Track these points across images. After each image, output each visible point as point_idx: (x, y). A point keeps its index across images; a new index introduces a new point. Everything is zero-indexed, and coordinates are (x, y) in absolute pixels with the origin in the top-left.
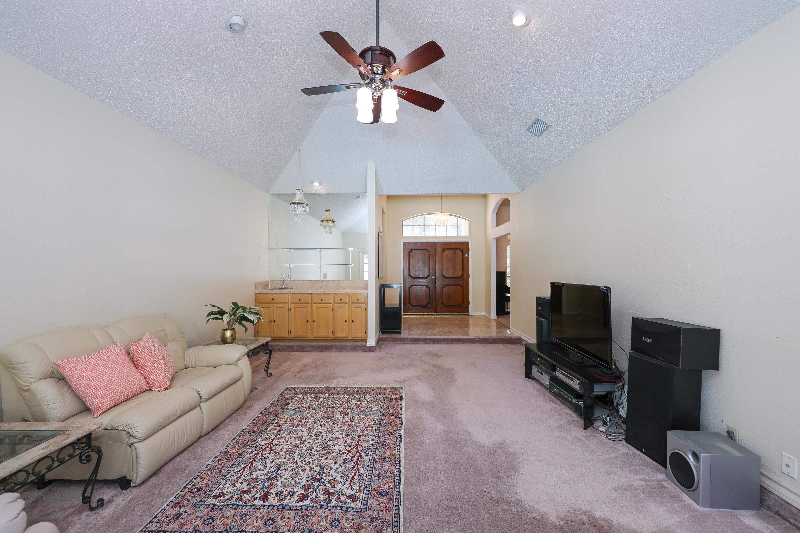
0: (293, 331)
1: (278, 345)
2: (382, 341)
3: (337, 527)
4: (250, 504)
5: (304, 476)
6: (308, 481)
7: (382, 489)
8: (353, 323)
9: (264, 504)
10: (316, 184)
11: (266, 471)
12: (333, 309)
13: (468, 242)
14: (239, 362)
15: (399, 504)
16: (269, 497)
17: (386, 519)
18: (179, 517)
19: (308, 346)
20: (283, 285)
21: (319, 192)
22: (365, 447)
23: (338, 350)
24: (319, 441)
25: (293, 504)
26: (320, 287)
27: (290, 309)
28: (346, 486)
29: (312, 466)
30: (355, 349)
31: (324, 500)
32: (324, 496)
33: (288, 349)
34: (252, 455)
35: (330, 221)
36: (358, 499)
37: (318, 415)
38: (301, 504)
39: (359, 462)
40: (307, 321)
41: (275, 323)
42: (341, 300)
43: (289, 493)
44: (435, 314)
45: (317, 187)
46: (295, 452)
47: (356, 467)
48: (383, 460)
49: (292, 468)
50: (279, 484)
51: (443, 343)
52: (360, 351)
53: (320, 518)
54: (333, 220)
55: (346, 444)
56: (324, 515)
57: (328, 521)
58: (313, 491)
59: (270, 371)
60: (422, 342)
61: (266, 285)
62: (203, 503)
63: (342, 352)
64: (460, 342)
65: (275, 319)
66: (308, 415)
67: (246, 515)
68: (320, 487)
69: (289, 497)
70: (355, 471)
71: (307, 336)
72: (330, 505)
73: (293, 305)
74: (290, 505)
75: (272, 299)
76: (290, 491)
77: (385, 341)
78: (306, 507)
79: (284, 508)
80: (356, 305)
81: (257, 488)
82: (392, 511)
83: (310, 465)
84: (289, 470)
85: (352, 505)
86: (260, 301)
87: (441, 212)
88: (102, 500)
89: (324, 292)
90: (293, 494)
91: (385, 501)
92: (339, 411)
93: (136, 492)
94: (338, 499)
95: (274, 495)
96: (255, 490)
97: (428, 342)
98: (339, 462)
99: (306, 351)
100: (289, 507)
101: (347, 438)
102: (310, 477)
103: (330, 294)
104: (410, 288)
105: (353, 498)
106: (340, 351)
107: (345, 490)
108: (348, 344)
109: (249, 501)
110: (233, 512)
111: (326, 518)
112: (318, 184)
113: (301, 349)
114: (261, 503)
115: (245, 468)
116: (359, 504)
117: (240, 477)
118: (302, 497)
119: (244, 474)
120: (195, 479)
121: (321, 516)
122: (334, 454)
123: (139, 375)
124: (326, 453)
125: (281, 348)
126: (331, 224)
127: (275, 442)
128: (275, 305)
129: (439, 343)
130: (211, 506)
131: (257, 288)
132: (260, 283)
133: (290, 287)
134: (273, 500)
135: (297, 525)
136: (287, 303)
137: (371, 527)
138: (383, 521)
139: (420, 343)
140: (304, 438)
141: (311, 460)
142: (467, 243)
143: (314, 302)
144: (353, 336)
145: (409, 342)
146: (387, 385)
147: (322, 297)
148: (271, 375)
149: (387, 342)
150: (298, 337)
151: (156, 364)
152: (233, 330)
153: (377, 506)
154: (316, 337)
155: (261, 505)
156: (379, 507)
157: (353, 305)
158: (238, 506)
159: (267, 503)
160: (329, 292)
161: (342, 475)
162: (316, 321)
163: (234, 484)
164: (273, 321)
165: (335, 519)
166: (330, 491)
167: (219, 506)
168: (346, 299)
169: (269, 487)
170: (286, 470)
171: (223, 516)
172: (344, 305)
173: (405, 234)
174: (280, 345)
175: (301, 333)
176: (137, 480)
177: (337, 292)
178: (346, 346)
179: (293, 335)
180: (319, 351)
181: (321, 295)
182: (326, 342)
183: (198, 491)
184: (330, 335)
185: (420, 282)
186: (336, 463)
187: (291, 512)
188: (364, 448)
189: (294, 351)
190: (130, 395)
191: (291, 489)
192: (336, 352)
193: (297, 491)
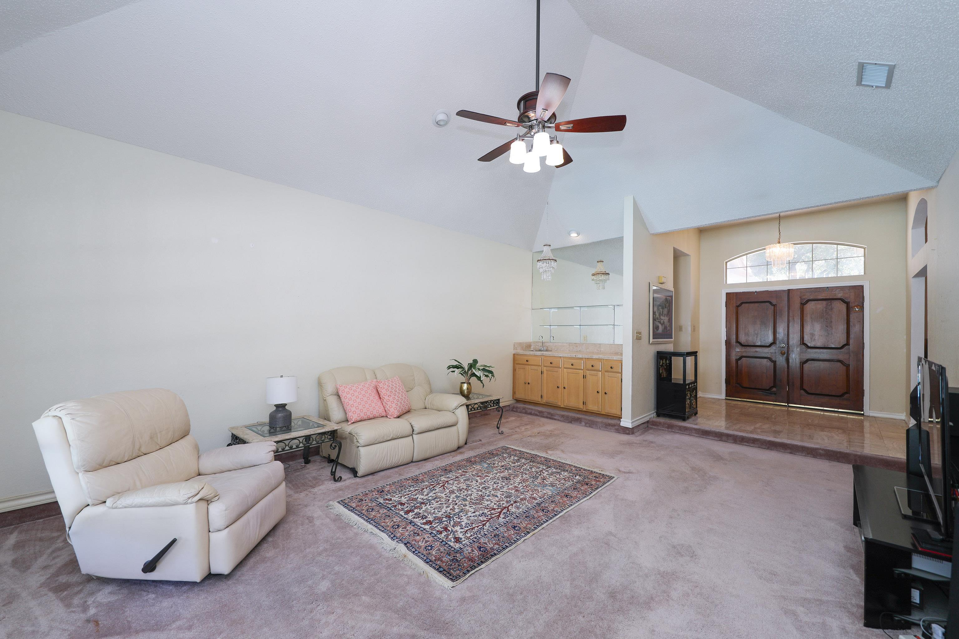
0: (545, 397)
1: (529, 409)
2: (654, 425)
3: (428, 551)
4: (397, 512)
5: (443, 511)
6: (442, 515)
7: (486, 545)
8: (606, 396)
9: (404, 515)
10: (574, 235)
11: (425, 498)
12: (584, 377)
13: (862, 287)
14: (457, 410)
15: (485, 561)
16: (410, 513)
17: (463, 565)
18: (361, 501)
19: (558, 415)
20: (544, 347)
21: (579, 243)
22: (510, 512)
23: (587, 425)
24: (480, 493)
25: (419, 524)
26: (580, 351)
27: (542, 373)
28: (462, 530)
29: (456, 507)
30: (607, 426)
31: (437, 531)
32: (441, 529)
33: (539, 414)
34: (429, 484)
35: (602, 274)
36: (461, 542)
37: (502, 475)
38: (423, 526)
39: (492, 520)
40: (558, 387)
41: (529, 385)
42: (592, 366)
43: (423, 516)
44: (787, 404)
45: (575, 238)
46: (455, 493)
47: (485, 522)
48: (513, 527)
49: (442, 502)
50: (424, 508)
51: (752, 445)
52: (613, 431)
53: (422, 539)
54: (607, 272)
55: (497, 503)
56: (427, 539)
57: (426, 544)
58: (438, 522)
59: (502, 429)
60: (715, 437)
61: (528, 346)
62: (376, 499)
63: (592, 427)
64: (786, 449)
65: (529, 382)
66: (495, 471)
67: (389, 516)
68: (446, 522)
69: (420, 518)
70: (481, 525)
71: (558, 404)
72: (439, 536)
73: (545, 368)
74: (416, 523)
75: (527, 361)
76: (424, 515)
77: (658, 426)
78: (423, 529)
79: (410, 523)
80: (610, 373)
81: (410, 504)
82: (474, 562)
83: (455, 506)
84: (440, 502)
85: (452, 544)
86: (517, 362)
87: (779, 243)
88: (341, 477)
89: (575, 356)
90: (425, 518)
91: (477, 554)
92: (522, 477)
93: (358, 480)
94: (447, 536)
95: (414, 513)
96: (408, 505)
97: (724, 438)
98: (477, 513)
99: (555, 419)
100: (413, 524)
101: (504, 499)
102: (447, 513)
103: (581, 359)
104: (737, 360)
105: (457, 540)
106: (590, 427)
107: (459, 533)
108: (599, 420)
109: (399, 509)
110: (385, 511)
111: (427, 542)
112: (576, 235)
113: (551, 417)
114: (403, 514)
115: (417, 490)
116: (457, 546)
117: (409, 494)
118: (429, 523)
119: (412, 493)
120: (387, 485)
121: (424, 538)
122: (480, 506)
123: (379, 404)
124: (476, 503)
125: (533, 413)
126: (603, 277)
127: (451, 482)
128: (529, 366)
129: (745, 444)
130: (379, 503)
131: (515, 348)
132: (520, 344)
133: (550, 349)
134: (410, 516)
135: (407, 536)
136: (539, 366)
137: (447, 564)
138: (460, 565)
139: (710, 437)
140: (472, 487)
141: (460, 503)
142: (860, 289)
143: (565, 366)
144: (606, 411)
145: (693, 434)
146: (600, 469)
147: (573, 361)
148: (502, 433)
149: (661, 428)
150: (549, 403)
151: (391, 399)
152: (469, 384)
153: (467, 553)
154: (567, 406)
155: (401, 515)
156: (468, 555)
157: (607, 374)
158: (391, 509)
159: (406, 516)
160: (580, 357)
161: (469, 522)
162: (566, 388)
163: (401, 497)
164: (527, 383)
165: (432, 545)
166: (448, 528)
167: (383, 505)
168: (599, 366)
169: (416, 508)
170: (437, 502)
171: (378, 511)
172: (595, 372)
173: (730, 281)
174: (532, 409)
175: (552, 400)
176: (360, 473)
177: (589, 357)
178: (597, 422)
179: (544, 401)
180: (569, 422)
181: (573, 359)
182: (577, 414)
183: (381, 492)
184: (581, 406)
185: (756, 352)
186: (474, 512)
187: (413, 527)
188: (508, 512)
189: (544, 417)
190: (371, 416)
191: (427, 515)
192: (585, 426)
193: (429, 518)
